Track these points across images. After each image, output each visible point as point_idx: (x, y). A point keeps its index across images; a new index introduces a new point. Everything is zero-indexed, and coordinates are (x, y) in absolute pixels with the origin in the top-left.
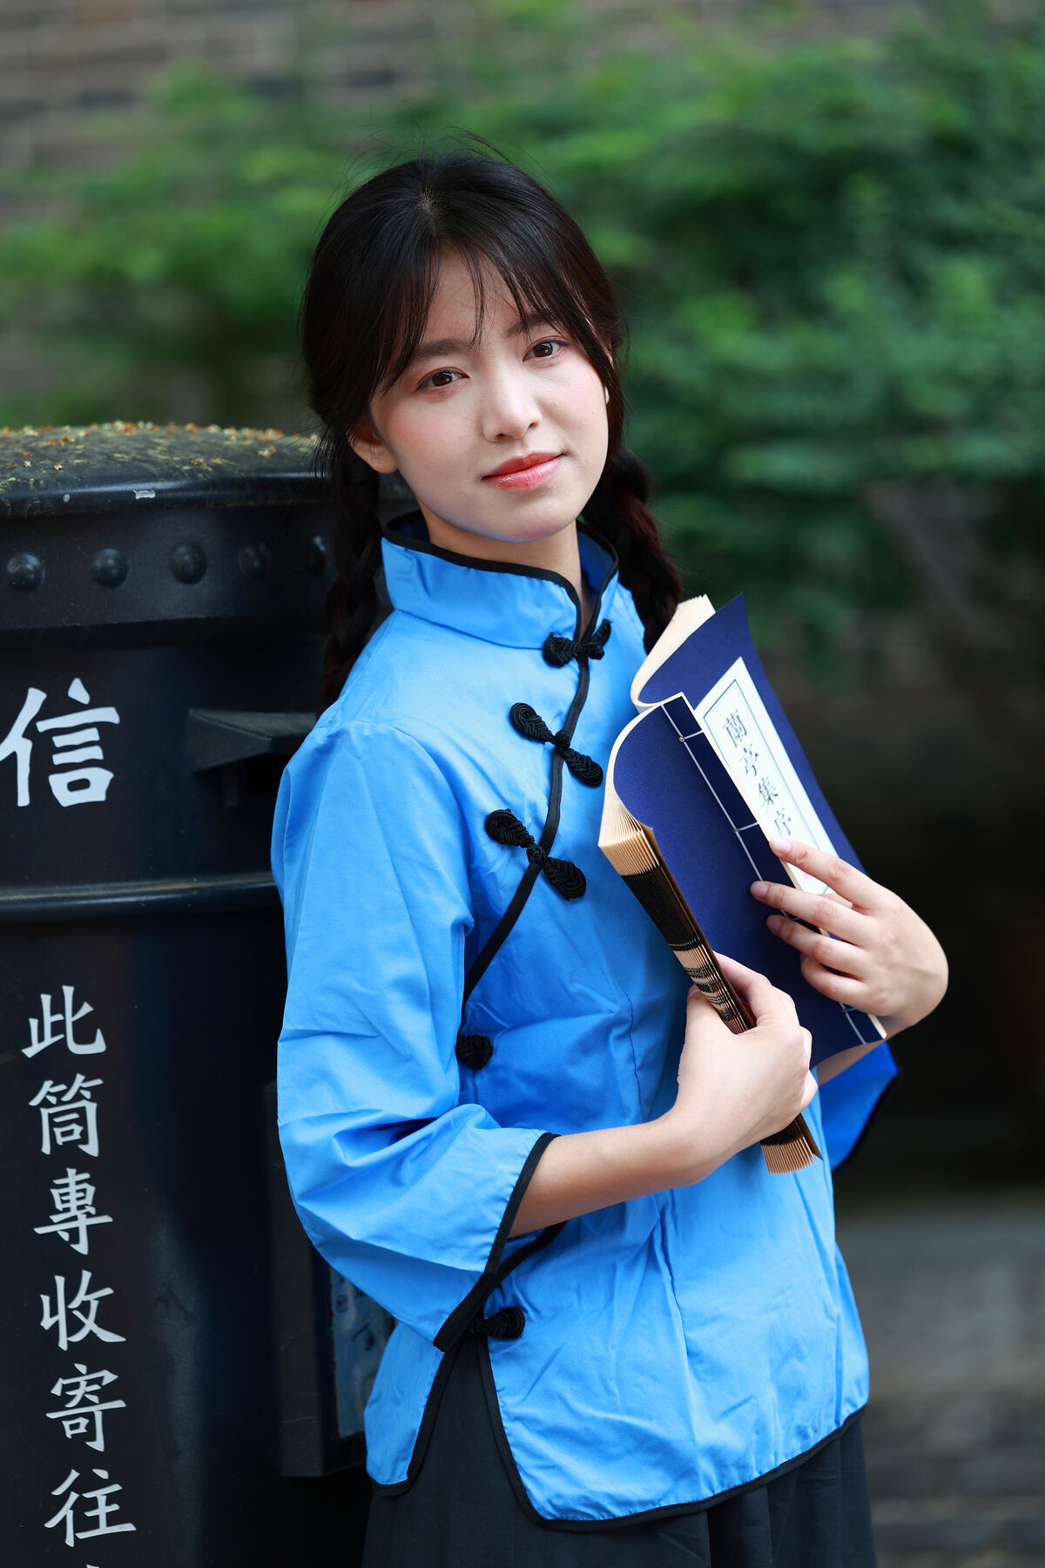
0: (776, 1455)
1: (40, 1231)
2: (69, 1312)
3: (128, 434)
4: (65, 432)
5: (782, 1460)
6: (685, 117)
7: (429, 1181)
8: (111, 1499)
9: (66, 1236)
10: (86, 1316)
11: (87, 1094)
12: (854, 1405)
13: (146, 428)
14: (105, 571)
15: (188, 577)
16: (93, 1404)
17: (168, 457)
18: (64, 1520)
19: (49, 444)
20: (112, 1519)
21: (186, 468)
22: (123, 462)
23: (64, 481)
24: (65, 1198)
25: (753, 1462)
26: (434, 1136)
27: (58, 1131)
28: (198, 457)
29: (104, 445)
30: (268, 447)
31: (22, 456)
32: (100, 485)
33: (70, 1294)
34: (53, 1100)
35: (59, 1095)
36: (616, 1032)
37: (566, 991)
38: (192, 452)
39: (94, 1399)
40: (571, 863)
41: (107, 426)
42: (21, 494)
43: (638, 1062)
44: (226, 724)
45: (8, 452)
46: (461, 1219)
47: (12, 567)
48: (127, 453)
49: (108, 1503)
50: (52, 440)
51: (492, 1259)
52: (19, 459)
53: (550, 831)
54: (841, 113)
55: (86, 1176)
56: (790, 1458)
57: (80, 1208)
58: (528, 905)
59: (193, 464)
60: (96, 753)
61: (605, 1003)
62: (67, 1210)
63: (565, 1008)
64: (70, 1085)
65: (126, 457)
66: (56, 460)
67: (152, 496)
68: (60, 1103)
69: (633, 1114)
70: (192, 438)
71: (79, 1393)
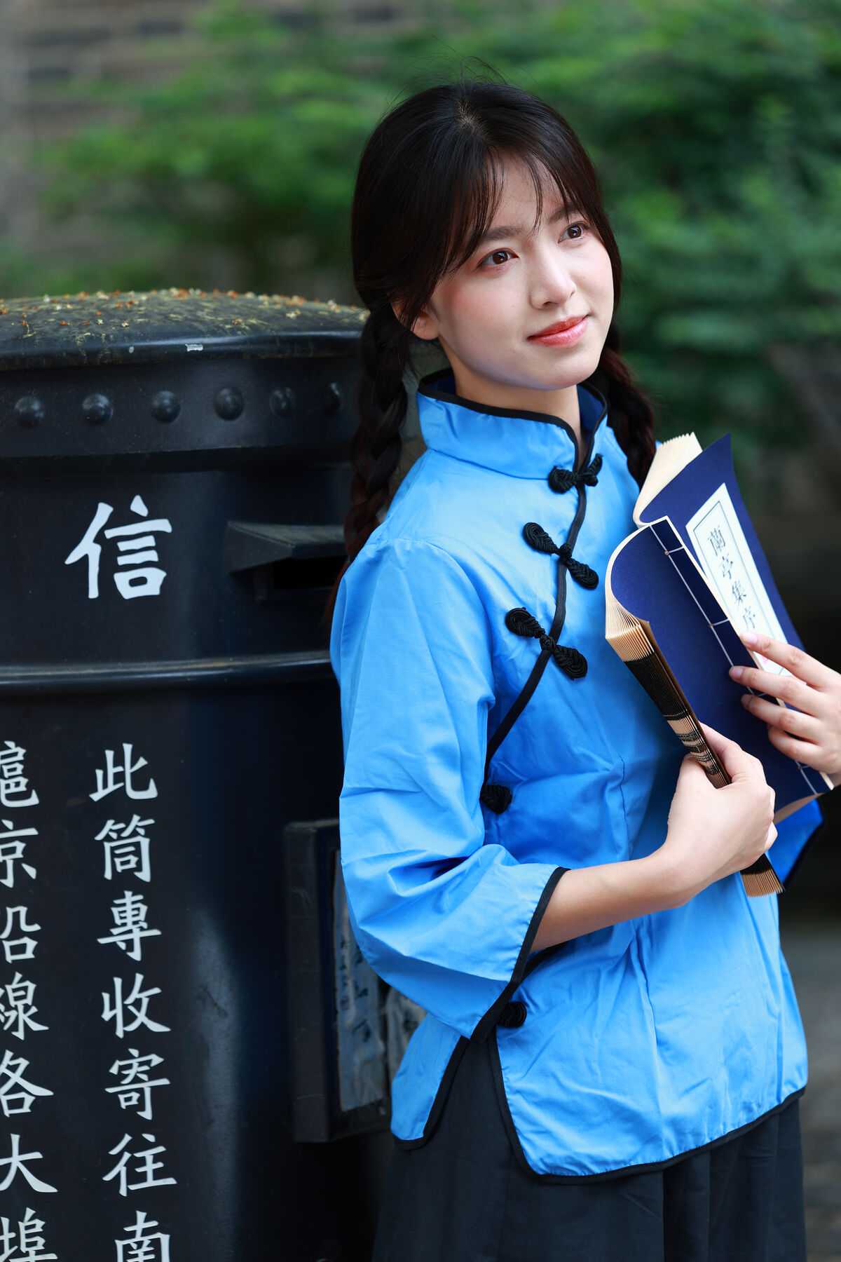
0: (725, 1125)
1: (103, 941)
2: (125, 1007)
3: (181, 299)
4: (131, 296)
5: (730, 1129)
6: (627, 48)
7: (465, 909)
8: (156, 1158)
9: (123, 946)
10: (139, 1009)
11: (142, 831)
12: (795, 1086)
13: (195, 294)
14: (162, 409)
15: (228, 414)
16: (142, 1081)
17: (213, 318)
18: (119, 1175)
19: (117, 306)
20: (158, 1174)
21: (228, 326)
22: (177, 321)
23: (130, 336)
24: (123, 915)
25: (705, 1131)
26: (466, 872)
27: (118, 861)
28: (237, 318)
29: (162, 308)
30: (294, 310)
31: (96, 315)
32: (159, 339)
33: (126, 992)
34: (114, 835)
35: (119, 832)
36: (610, 786)
37: (572, 754)
38: (234, 314)
39: (144, 1077)
40: (575, 650)
41: (164, 292)
42: (94, 346)
43: (627, 809)
44: (258, 534)
45: (84, 312)
46: (492, 939)
47: (86, 405)
48: (180, 314)
49: (155, 1161)
50: (120, 303)
51: (516, 971)
52: (94, 318)
53: (558, 625)
54: (754, 47)
55: (140, 897)
56: (737, 1128)
57: (135, 923)
58: (541, 684)
59: (234, 324)
60: (153, 556)
61: (601, 762)
62: (124, 925)
63: (570, 765)
64: (128, 823)
65: (180, 317)
66: (123, 319)
67: (201, 349)
68: (120, 838)
69: (623, 851)
70: (233, 302)
71: (131, 1073)
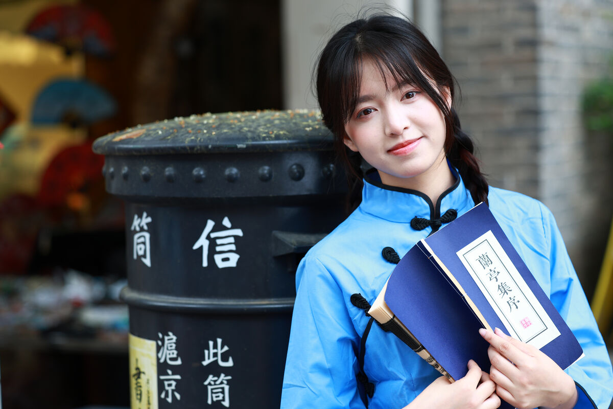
11: (225, 382)
34: (212, 383)
35: (215, 381)
44: (283, 239)
58: (370, 333)
61: (401, 377)
68: (215, 384)
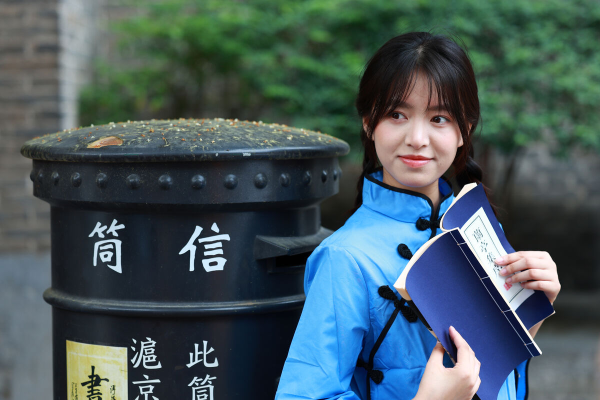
15: (260, 186)
17: (254, 139)
19: (206, 130)
22: (237, 141)
23: (216, 148)
27: (198, 396)
28: (265, 139)
29: (229, 133)
30: (291, 135)
31: (198, 136)
32: (230, 150)
38: (263, 137)
44: (271, 242)
45: (192, 133)
47: (194, 180)
59: (264, 143)
64: (204, 379)
66: (211, 138)
